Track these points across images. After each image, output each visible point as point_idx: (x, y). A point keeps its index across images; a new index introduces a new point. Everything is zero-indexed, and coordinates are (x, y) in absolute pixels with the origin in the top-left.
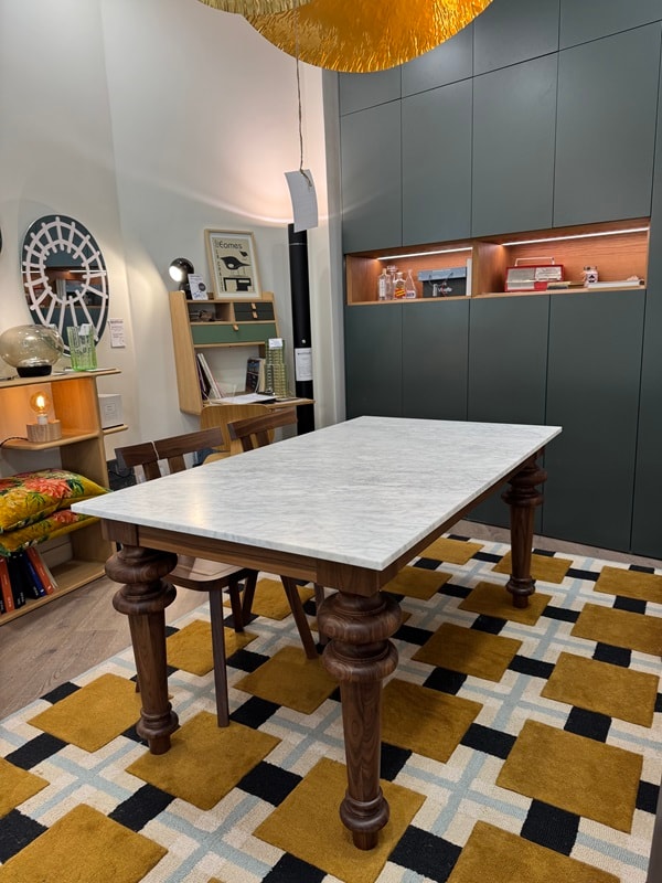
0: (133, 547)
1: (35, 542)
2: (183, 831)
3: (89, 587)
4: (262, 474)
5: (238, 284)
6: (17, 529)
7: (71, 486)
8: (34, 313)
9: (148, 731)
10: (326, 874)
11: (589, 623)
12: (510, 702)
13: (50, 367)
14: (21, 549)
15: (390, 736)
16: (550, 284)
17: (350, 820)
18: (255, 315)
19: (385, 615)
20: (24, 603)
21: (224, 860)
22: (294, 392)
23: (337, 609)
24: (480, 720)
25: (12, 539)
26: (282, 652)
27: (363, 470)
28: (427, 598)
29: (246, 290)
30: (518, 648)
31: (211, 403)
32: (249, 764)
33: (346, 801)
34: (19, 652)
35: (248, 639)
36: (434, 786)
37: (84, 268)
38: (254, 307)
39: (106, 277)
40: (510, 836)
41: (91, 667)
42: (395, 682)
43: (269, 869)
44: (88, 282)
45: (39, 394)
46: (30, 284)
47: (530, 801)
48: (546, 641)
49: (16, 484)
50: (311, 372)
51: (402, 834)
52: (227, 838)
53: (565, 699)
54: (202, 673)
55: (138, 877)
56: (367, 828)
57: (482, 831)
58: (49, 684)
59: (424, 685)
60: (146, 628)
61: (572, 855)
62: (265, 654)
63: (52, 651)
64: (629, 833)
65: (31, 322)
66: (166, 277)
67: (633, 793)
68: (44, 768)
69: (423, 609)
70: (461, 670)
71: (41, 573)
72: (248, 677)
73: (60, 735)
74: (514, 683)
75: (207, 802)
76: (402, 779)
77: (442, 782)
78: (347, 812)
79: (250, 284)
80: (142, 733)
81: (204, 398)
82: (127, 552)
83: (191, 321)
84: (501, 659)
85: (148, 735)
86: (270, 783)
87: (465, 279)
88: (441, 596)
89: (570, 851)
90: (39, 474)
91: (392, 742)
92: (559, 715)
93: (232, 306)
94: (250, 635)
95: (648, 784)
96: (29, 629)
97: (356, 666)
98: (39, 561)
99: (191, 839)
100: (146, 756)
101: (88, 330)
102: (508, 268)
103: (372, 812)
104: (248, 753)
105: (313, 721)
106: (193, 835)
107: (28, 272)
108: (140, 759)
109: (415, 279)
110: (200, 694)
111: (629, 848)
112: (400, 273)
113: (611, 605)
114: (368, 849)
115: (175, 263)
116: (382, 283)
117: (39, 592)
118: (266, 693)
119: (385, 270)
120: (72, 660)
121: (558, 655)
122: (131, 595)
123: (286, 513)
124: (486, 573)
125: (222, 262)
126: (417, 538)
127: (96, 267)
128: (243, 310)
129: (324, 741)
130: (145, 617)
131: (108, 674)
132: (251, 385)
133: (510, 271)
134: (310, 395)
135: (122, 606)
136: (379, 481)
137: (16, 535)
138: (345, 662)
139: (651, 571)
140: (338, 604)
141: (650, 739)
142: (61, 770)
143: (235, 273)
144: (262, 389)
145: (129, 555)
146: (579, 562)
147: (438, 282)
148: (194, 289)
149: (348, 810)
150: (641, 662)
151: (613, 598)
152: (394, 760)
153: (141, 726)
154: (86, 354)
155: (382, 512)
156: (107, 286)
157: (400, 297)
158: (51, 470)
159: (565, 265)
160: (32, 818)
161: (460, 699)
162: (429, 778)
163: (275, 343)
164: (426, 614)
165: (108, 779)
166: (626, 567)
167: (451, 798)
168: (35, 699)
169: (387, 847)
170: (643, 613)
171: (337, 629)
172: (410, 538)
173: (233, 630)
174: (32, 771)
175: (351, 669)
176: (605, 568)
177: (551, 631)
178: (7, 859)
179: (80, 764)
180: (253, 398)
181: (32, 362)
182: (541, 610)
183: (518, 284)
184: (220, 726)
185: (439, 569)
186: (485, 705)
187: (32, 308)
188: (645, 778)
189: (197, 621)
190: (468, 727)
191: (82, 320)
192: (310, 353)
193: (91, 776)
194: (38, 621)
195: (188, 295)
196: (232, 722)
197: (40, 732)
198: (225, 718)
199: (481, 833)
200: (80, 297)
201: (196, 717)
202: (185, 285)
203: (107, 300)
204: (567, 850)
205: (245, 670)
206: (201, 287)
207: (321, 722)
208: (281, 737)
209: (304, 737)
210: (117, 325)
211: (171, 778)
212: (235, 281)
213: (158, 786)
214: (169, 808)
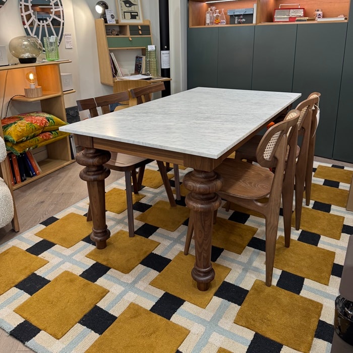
0: (90, 149)
1: (31, 148)
2: (116, 283)
3: (57, 172)
4: (151, 115)
5: (131, 15)
6: (22, 142)
7: (49, 121)
8: (26, 29)
9: (96, 238)
10: (185, 301)
13: (36, 58)
14: (25, 151)
16: (297, 19)
17: (196, 277)
18: (140, 33)
19: (216, 181)
20: (25, 179)
21: (136, 295)
22: (160, 74)
23: (193, 178)
24: (257, 236)
25: (20, 147)
26: (158, 203)
27: (202, 114)
29: (136, 18)
31: (118, 79)
32: (145, 254)
33: (194, 269)
34: (26, 203)
35: (141, 197)
36: (235, 264)
37: (52, 6)
38: (140, 28)
39: (63, 11)
41: (63, 209)
43: (158, 299)
44: (53, 13)
45: (30, 72)
46: (24, 14)
47: (281, 271)
49: (20, 119)
50: (169, 63)
51: (220, 285)
52: (137, 286)
54: (119, 213)
55: (96, 302)
56: (205, 281)
58: (43, 218)
59: (229, 219)
60: (96, 189)
61: (300, 294)
62: (150, 204)
63: (43, 202)
64: (328, 285)
65: (25, 35)
66: (93, 11)
67: (330, 268)
68: (45, 255)
70: (247, 213)
71: (34, 165)
72: (142, 214)
73: (52, 240)
75: (126, 270)
76: (219, 261)
77: (239, 263)
78: (195, 274)
79: (137, 15)
80: (93, 239)
81: (114, 76)
82: (87, 151)
83: (107, 35)
85: (96, 240)
86: (156, 262)
87: (253, 14)
89: (300, 292)
90: (32, 114)
92: (295, 234)
93: (128, 27)
94: (142, 195)
95: (338, 264)
96: (29, 192)
97: (202, 204)
98: (32, 159)
99: (120, 286)
100: (95, 250)
101: (54, 39)
102: (275, 9)
103: (206, 274)
104: (145, 249)
105: (175, 234)
106: (121, 284)
107: (23, 7)
108: (92, 251)
109: (226, 14)
110: (119, 222)
111: (327, 291)
112: (217, 11)
113: (322, 184)
114: (204, 291)
115: (98, 3)
116: (208, 16)
117: (33, 174)
118: (151, 222)
119: (209, 9)
120: (53, 207)
122: (89, 172)
123: (167, 133)
125: (123, 3)
126: (232, 145)
127: (58, 5)
128: (134, 29)
129: (181, 244)
130: (96, 183)
131: (71, 213)
132: (138, 70)
133: (276, 11)
134: (169, 76)
135: (85, 177)
136: (210, 118)
137: (22, 145)
138: (197, 203)
139: (343, 168)
140: (193, 175)
141: (339, 245)
142: (54, 256)
143: (130, 9)
144: (144, 73)
145: (88, 152)
147: (238, 16)
148: (108, 17)
149: (195, 272)
150: (336, 210)
151: (323, 180)
152: (216, 253)
153: (92, 235)
154: (54, 52)
155: (214, 133)
156: (63, 16)
157: (217, 24)
158: (37, 112)
159: (305, 9)
160: (42, 276)
161: (247, 226)
162: (232, 261)
163: (151, 48)
165: (78, 260)
166: (330, 165)
167: (243, 269)
168: (37, 224)
169: (213, 290)
170: (338, 188)
171: (194, 187)
172: (230, 145)
173: (133, 193)
174: (40, 256)
175: (200, 206)
176: (319, 166)
178: (33, 294)
179: (63, 253)
180: (139, 77)
181: (26, 55)
183: (281, 18)
184: (130, 237)
186: (259, 229)
187: (25, 27)
188: (336, 262)
189: (114, 188)
190: (251, 239)
191: (51, 34)
192: (169, 53)
193: (69, 259)
194: (33, 189)
195: (106, 21)
196: (136, 235)
197: (41, 239)
198: (133, 233)
199: (258, 284)
200: (49, 21)
201: (118, 233)
202: (104, 15)
203: (63, 23)
204: (298, 292)
205: (140, 211)
206: (112, 16)
207: (179, 235)
208: (160, 242)
209: (171, 242)
210: (68, 36)
211: (108, 260)
212: (130, 13)
213: (102, 263)
214: (108, 273)
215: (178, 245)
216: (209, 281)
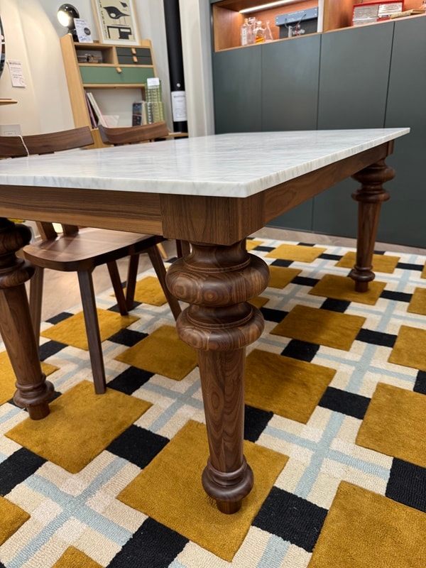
2: (48, 495)
5: (120, 33)
9: (24, 400)
10: (188, 541)
11: (422, 302)
12: (361, 368)
15: (251, 398)
17: (212, 489)
18: (135, 59)
19: (249, 272)
21: (85, 527)
23: (190, 267)
24: (335, 384)
28: (282, 287)
29: (128, 38)
30: (363, 323)
32: (120, 428)
35: (131, 320)
36: (295, 446)
38: (134, 52)
40: (376, 497)
42: (256, 353)
43: (129, 537)
47: (390, 460)
48: (386, 317)
50: (186, 113)
51: (266, 496)
52: (91, 503)
53: (412, 364)
56: (229, 497)
57: (346, 492)
59: (283, 354)
62: (145, 332)
66: (56, 24)
69: (279, 295)
70: (314, 341)
72: (128, 350)
74: (363, 351)
75: (76, 466)
76: (265, 440)
77: (304, 443)
78: (210, 482)
79: (130, 33)
83: (79, 62)
84: (349, 332)
85: (26, 403)
87: (317, 18)
88: (294, 286)
91: (254, 404)
92: (407, 378)
93: (114, 50)
94: (133, 317)
97: (213, 332)
99: (55, 504)
100: (26, 421)
102: (354, 7)
103: (235, 482)
104: (120, 418)
105: (182, 386)
106: (57, 500)
108: (21, 424)
110: (83, 366)
112: (259, 23)
114: (231, 513)
115: (62, 8)
116: (244, 32)
118: (141, 364)
119: (246, 22)
121: (399, 328)
124: (330, 268)
125: (105, 12)
128: (125, 54)
129: (191, 405)
133: (356, 9)
138: (200, 328)
143: (118, 22)
146: (406, 258)
147: (293, 24)
148: (80, 32)
149: (209, 478)
152: (256, 421)
161: (315, 366)
162: (291, 438)
163: (152, 83)
164: (281, 299)
167: (313, 457)
169: (251, 511)
171: (188, 288)
173: (119, 314)
175: (208, 336)
177: (390, 309)
182: (379, 293)
183: (364, 21)
184: (96, 393)
185: (291, 266)
186: (338, 371)
190: (324, 391)
192: (184, 96)
195: (75, 38)
196: (110, 390)
198: (102, 386)
199: (346, 494)
201: (77, 386)
202: (72, 28)
205: (126, 344)
206: (87, 31)
207: (190, 388)
208: (152, 402)
209: (174, 401)
210: (15, 66)
211: (45, 442)
212: (117, 29)
213: (32, 450)
214: (40, 472)
215: (185, 406)
216: (240, 497)
